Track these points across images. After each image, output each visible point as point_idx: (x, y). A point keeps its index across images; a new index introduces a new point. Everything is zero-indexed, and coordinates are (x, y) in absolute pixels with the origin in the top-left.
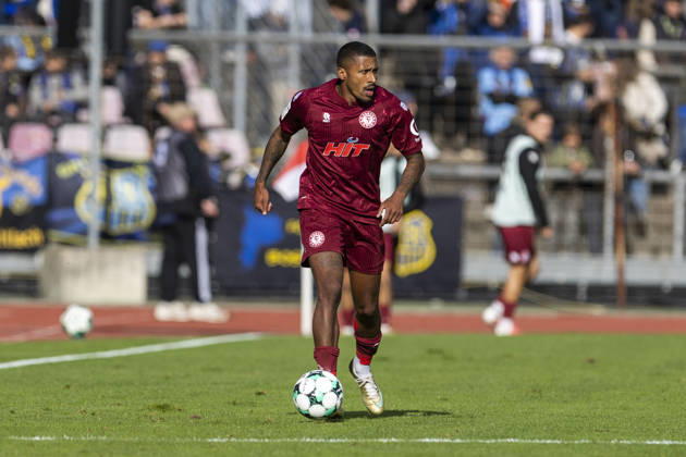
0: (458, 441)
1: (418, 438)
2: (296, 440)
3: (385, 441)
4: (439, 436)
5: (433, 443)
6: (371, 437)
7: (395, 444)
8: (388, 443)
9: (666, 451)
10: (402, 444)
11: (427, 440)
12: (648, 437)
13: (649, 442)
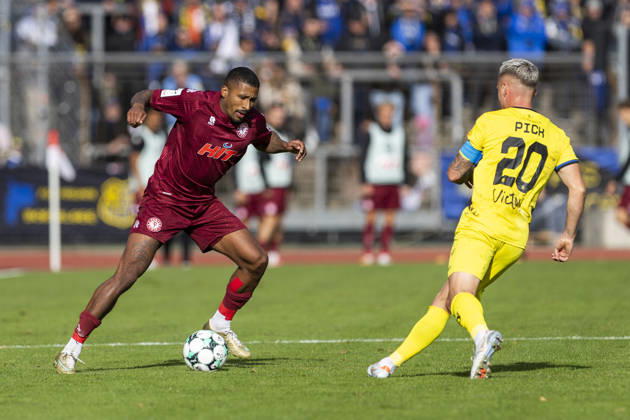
0: (165, 344)
1: (137, 342)
2: (49, 346)
3: (113, 345)
4: (151, 341)
5: (147, 346)
6: (103, 343)
7: (120, 347)
8: (115, 347)
9: (314, 349)
10: (126, 347)
11: (143, 344)
12: (301, 339)
13: (302, 342)
